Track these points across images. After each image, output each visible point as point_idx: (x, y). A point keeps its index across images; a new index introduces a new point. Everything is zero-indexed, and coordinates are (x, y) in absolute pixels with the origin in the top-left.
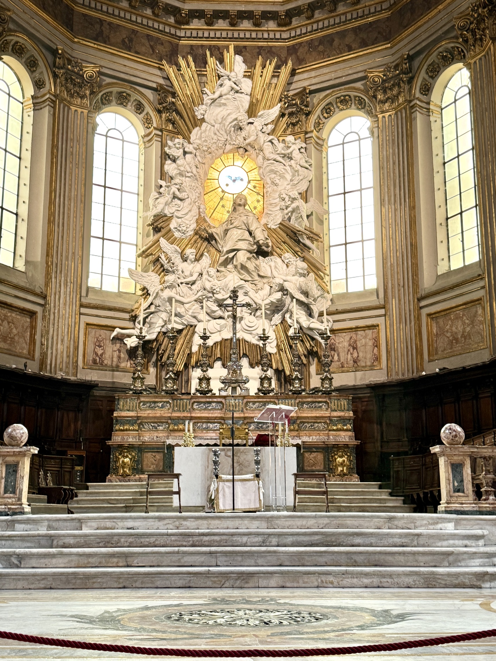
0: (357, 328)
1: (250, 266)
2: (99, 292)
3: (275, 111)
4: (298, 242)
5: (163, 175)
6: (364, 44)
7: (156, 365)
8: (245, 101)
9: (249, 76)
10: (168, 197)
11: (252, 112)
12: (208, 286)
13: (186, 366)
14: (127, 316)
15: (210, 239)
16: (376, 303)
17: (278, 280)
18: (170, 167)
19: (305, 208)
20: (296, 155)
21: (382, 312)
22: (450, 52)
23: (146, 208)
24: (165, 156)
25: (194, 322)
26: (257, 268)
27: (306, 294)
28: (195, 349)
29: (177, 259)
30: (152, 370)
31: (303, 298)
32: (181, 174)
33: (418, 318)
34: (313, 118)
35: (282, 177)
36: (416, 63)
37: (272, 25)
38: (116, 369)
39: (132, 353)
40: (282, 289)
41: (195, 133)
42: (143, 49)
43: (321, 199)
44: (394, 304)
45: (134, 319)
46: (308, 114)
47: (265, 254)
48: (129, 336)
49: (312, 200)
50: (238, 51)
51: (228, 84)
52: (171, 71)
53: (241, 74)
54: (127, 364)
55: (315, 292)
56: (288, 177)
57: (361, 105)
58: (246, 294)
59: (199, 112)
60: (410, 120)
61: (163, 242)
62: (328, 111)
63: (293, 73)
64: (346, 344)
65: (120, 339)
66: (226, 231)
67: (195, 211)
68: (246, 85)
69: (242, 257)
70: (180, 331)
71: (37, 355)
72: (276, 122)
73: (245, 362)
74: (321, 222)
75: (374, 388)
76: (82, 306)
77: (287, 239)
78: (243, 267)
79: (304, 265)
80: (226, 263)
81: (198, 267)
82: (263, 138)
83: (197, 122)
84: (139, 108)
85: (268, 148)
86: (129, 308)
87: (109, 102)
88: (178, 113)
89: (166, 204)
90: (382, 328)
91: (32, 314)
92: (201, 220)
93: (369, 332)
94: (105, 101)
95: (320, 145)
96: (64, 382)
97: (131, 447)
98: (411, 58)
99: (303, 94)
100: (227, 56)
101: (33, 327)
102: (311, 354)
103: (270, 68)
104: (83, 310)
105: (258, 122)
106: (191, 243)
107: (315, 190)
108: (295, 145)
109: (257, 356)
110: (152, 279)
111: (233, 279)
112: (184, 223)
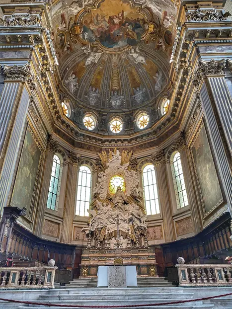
0: (155, 226)
1: (122, 207)
2: (79, 216)
3: (128, 164)
4: (136, 200)
5: (97, 182)
6: (151, 146)
7: (95, 239)
8: (120, 161)
9: (121, 155)
10: (99, 188)
11: (122, 164)
12: (110, 214)
13: (104, 239)
14: (86, 224)
15: (111, 199)
16: (160, 218)
17: (131, 212)
18: (99, 180)
19: (137, 190)
20: (134, 175)
21: (162, 221)
22: (174, 148)
23: (93, 191)
24: (98, 177)
25: (106, 225)
26: (124, 208)
27: (139, 216)
28: (106, 233)
29: (101, 206)
30: (94, 241)
31: (138, 217)
32: (102, 181)
33: (173, 223)
34: (138, 165)
35: (131, 181)
36: (165, 151)
37: (126, 142)
38: (83, 240)
39: (87, 235)
40: (132, 214)
42: (92, 150)
43: (142, 187)
44: (165, 218)
45: (88, 224)
46: (137, 164)
47: (127, 204)
48: (87, 230)
49: (139, 188)
50: (118, 149)
51: (115, 157)
52: (100, 154)
53: (118, 154)
54: (86, 239)
55: (142, 215)
56: (132, 181)
57: (151, 162)
58: (121, 216)
59: (107, 165)
60: (165, 165)
61: (97, 200)
62: (142, 163)
63: (132, 154)
64: (152, 231)
65: (84, 231)
66: (115, 197)
67: (106, 192)
68: (120, 157)
69: (120, 205)
70: (102, 228)
71: (60, 237)
72: (128, 167)
73: (121, 238)
74: (142, 194)
75: (161, 245)
76: (73, 221)
77: (133, 199)
78: (120, 208)
79: (138, 207)
80: (115, 206)
81: (107, 208)
82: (125, 171)
83: (107, 167)
84: (91, 164)
85: (126, 174)
86: (87, 221)
87: (83, 163)
88: (102, 165)
89: (99, 190)
90: (162, 226)
91: (59, 224)
92: (108, 194)
93: (159, 227)
94: (82, 163)
95: (141, 173)
96: (67, 245)
97: (87, 266)
98: (164, 150)
99: (135, 159)
100: (115, 150)
101: (59, 228)
102: (142, 235)
103: (126, 153)
104: (74, 222)
105: (123, 167)
106: (105, 201)
107: (140, 185)
108: (134, 172)
109: (125, 236)
110: (94, 212)
111: (117, 212)
112: (103, 195)
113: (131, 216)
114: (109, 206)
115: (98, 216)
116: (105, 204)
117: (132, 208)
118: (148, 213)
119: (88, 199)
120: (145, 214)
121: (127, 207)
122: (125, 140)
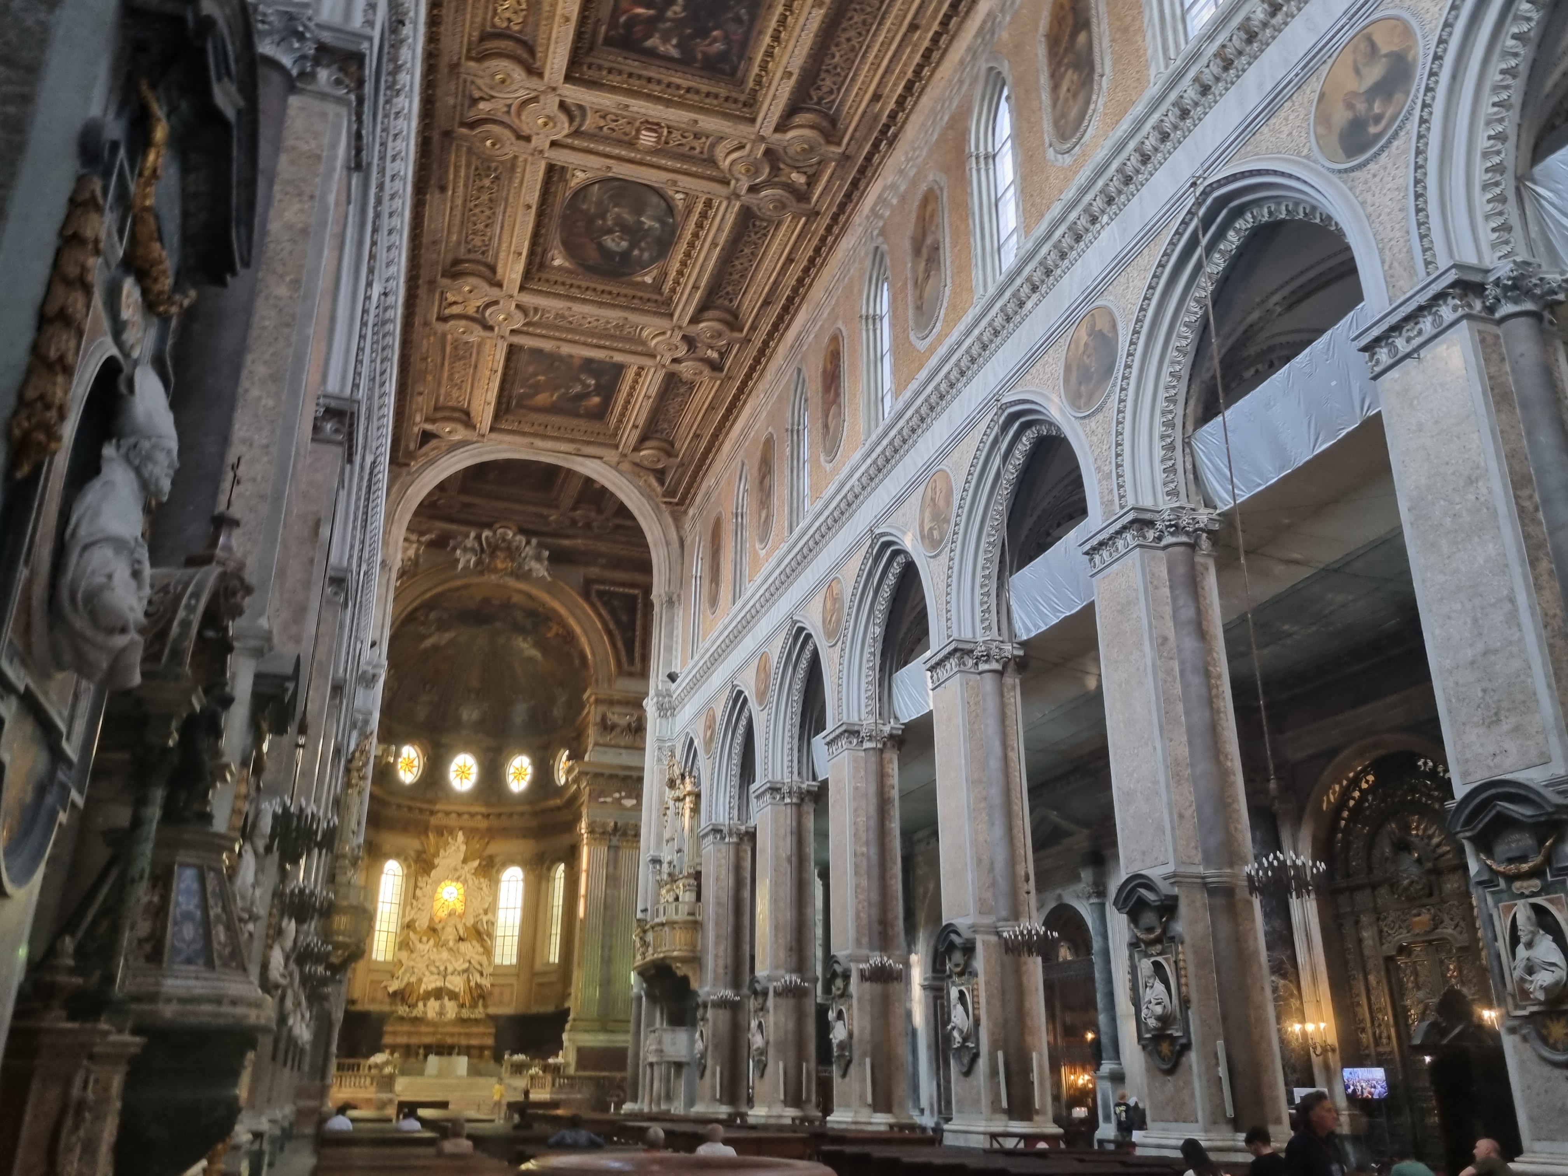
1: (455, 948)
2: (376, 961)
3: (476, 863)
4: (480, 936)
5: (414, 897)
8: (462, 857)
9: (465, 843)
10: (415, 909)
11: (465, 861)
13: (416, 1002)
14: (390, 975)
15: (435, 931)
16: (515, 973)
17: (468, 956)
18: (419, 893)
19: (485, 920)
20: (484, 887)
21: (516, 978)
22: (558, 856)
23: (404, 915)
24: (416, 886)
25: (422, 978)
26: (458, 949)
27: (481, 965)
28: (422, 992)
29: (417, 943)
31: (479, 967)
32: (423, 896)
33: (532, 985)
34: (494, 868)
35: (476, 898)
36: (546, 855)
37: (479, 818)
38: (382, 1002)
39: (391, 995)
40: (469, 961)
41: (433, 873)
42: (411, 829)
43: (493, 914)
44: (522, 975)
45: (393, 977)
46: (492, 866)
47: (463, 941)
48: (391, 986)
49: (490, 914)
50: (461, 829)
51: (454, 847)
52: (423, 838)
53: (461, 842)
54: (387, 1001)
55: (486, 964)
56: (479, 899)
57: (520, 865)
59: (436, 861)
60: (541, 881)
61: (410, 932)
62: (503, 864)
63: (487, 844)
64: (497, 993)
65: (386, 988)
66: (444, 926)
67: (429, 916)
68: (463, 848)
69: (451, 944)
70: (415, 983)
72: (476, 869)
73: (447, 999)
74: (493, 925)
75: (507, 1017)
76: (369, 970)
77: (475, 934)
78: (451, 948)
79: (482, 949)
80: (443, 945)
81: (427, 947)
82: (468, 876)
83: (435, 866)
84: (406, 859)
85: (471, 882)
86: (391, 971)
87: (390, 857)
88: (426, 862)
89: (414, 913)
90: (515, 986)
92: (431, 919)
93: (509, 987)
94: (388, 857)
95: (497, 883)
96: (360, 1012)
98: (543, 852)
99: (490, 856)
100: (454, 831)
102: (480, 996)
103: (476, 839)
104: (370, 973)
105: (466, 868)
106: (425, 933)
107: (491, 908)
108: (484, 882)
109: (453, 996)
110: (404, 955)
111: (445, 955)
112: (423, 923)
113: (467, 965)
114: (432, 942)
115: (412, 963)
116: (425, 939)
117: (470, 950)
118: (497, 961)
119: (393, 928)
120: (490, 962)
121: (464, 947)
122: (477, 814)
